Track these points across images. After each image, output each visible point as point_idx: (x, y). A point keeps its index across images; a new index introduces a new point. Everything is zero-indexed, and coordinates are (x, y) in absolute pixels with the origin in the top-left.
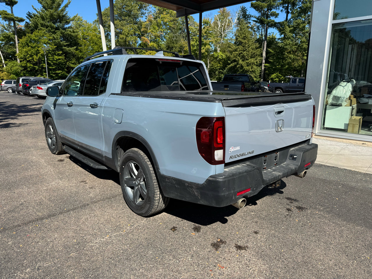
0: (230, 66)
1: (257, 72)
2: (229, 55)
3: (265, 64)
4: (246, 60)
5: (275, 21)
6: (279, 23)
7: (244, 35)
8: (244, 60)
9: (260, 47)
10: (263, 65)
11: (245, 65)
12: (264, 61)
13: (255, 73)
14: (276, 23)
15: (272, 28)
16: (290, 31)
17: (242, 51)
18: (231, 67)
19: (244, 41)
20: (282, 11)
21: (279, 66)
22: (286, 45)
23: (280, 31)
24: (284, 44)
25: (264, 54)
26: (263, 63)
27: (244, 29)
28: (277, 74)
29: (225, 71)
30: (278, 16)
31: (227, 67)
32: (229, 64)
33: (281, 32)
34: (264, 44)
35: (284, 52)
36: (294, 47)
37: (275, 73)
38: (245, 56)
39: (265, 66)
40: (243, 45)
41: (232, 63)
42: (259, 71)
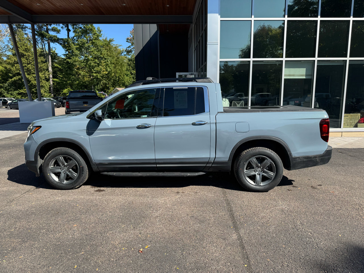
0: (13, 79)
1: (46, 87)
2: (9, 68)
3: (53, 79)
4: (32, 74)
5: (58, 37)
6: (61, 39)
7: (26, 47)
8: (31, 74)
9: (46, 62)
10: (51, 80)
11: (32, 79)
12: (51, 76)
13: (45, 88)
14: (58, 39)
15: (53, 43)
16: (77, 49)
17: (26, 64)
18: (15, 81)
19: (27, 54)
20: (62, 27)
21: (70, 82)
22: (75, 61)
23: (64, 47)
24: (73, 60)
25: (50, 69)
26: (51, 78)
27: (23, 40)
28: (69, 90)
29: (6, 85)
30: (60, 33)
31: (9, 80)
32: (11, 78)
33: (66, 48)
34: (48, 59)
35: (74, 68)
36: (82, 64)
37: (67, 89)
38: (31, 70)
39: (53, 81)
40: (27, 57)
41: (14, 76)
42: (48, 86)
